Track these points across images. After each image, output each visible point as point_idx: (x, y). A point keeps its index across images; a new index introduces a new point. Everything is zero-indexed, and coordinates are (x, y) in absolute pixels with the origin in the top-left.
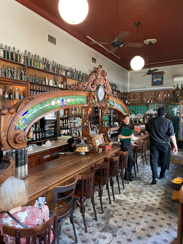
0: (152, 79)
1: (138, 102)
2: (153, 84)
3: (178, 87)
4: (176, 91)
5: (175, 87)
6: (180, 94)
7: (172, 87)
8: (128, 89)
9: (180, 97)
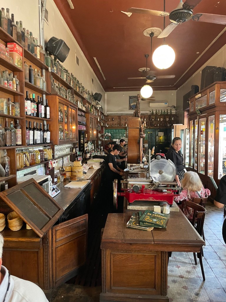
0: (130, 103)
1: (117, 125)
2: (130, 108)
3: (153, 112)
4: (151, 116)
5: (150, 112)
6: (154, 118)
7: (148, 112)
8: (106, 111)
9: (155, 122)
